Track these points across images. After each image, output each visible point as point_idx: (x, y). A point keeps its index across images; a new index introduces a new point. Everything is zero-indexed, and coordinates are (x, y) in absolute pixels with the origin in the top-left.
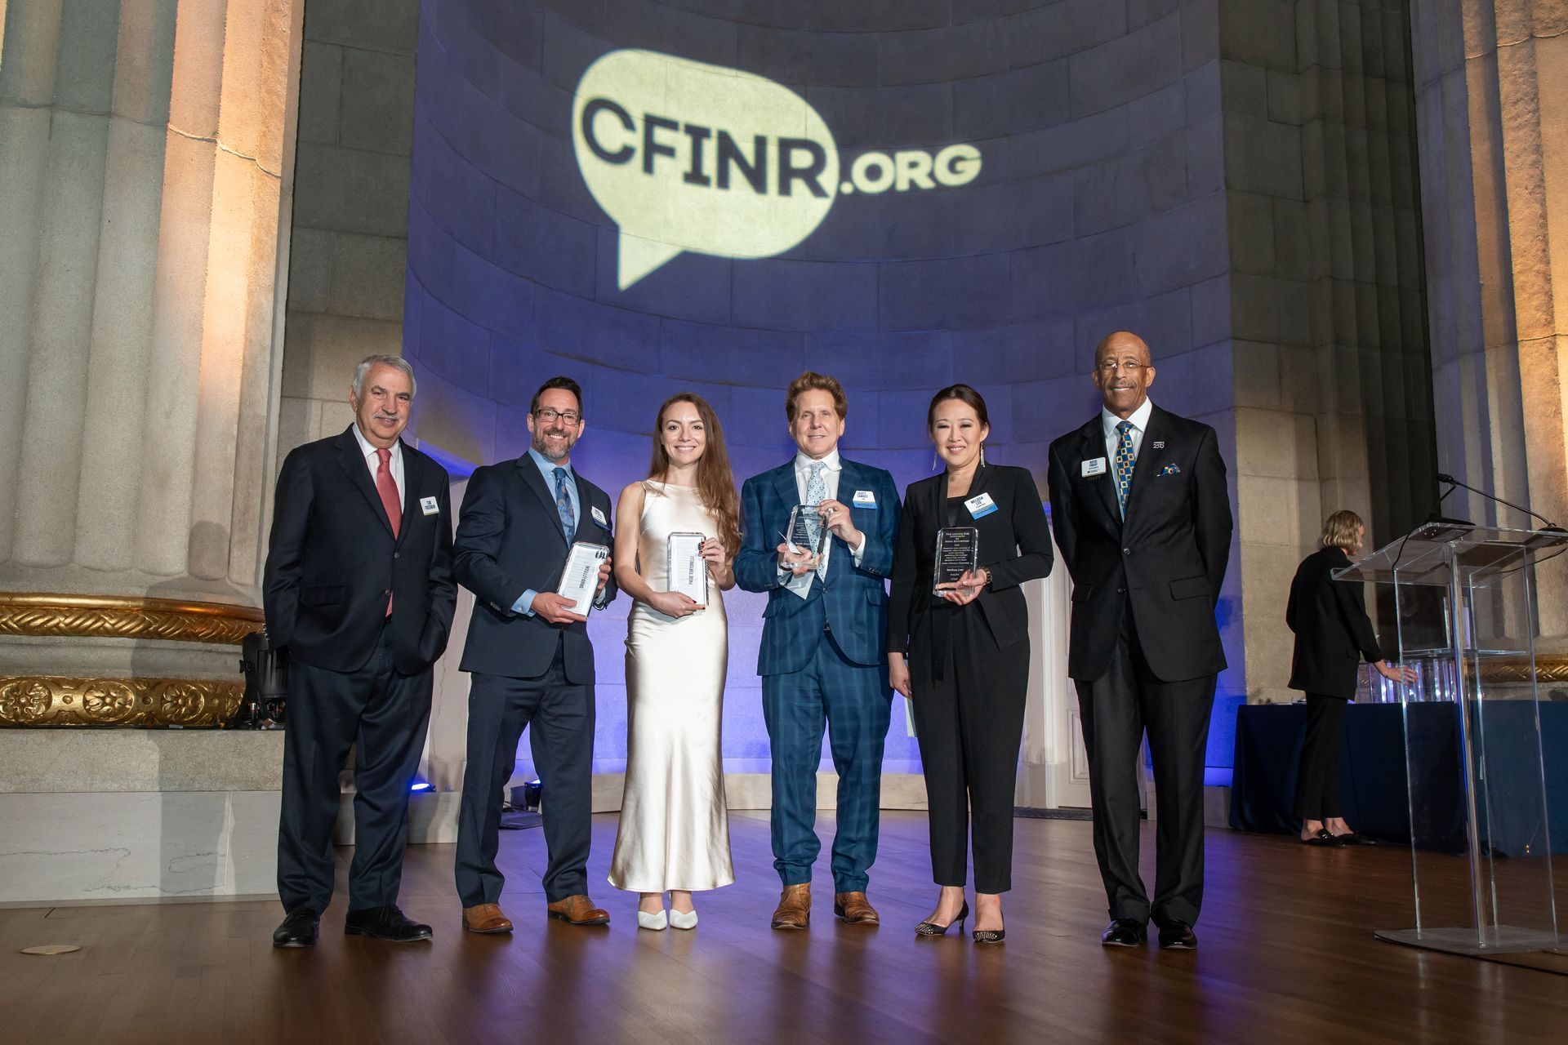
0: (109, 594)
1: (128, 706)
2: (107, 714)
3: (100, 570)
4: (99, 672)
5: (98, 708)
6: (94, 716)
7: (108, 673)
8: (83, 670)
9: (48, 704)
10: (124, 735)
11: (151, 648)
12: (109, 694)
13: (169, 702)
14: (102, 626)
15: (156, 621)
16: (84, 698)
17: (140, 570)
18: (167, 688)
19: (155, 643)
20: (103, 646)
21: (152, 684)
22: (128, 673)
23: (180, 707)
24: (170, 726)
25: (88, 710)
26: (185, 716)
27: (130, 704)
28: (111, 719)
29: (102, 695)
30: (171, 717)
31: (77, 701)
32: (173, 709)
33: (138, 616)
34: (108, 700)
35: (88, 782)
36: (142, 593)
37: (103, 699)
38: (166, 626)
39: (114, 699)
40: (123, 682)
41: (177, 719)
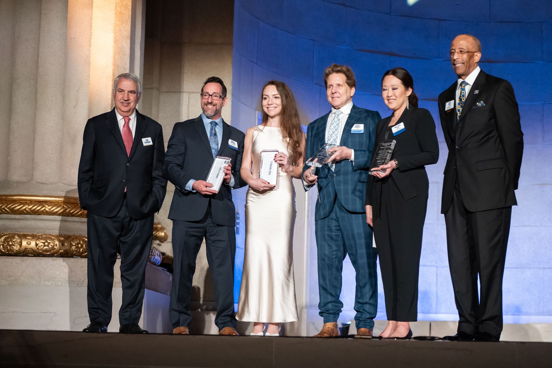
0: (48, 195)
1: (55, 247)
2: (46, 251)
3: (45, 184)
4: (44, 231)
5: (42, 247)
6: (40, 251)
7: (48, 232)
8: (37, 230)
9: (21, 245)
10: (53, 260)
11: (68, 221)
12: (46, 241)
13: (74, 246)
14: (44, 209)
15: (69, 208)
16: (36, 243)
17: (63, 183)
18: (74, 239)
19: (70, 219)
20: (46, 220)
21: (67, 237)
22: (57, 232)
23: (80, 248)
24: (74, 257)
25: (38, 248)
26: (82, 253)
27: (56, 246)
28: (48, 253)
29: (44, 241)
30: (76, 253)
31: (33, 244)
32: (76, 249)
33: (61, 205)
34: (46, 244)
35: (38, 281)
36: (63, 194)
37: (44, 243)
38: (74, 210)
39: (49, 243)
40: (54, 236)
41: (79, 254)
